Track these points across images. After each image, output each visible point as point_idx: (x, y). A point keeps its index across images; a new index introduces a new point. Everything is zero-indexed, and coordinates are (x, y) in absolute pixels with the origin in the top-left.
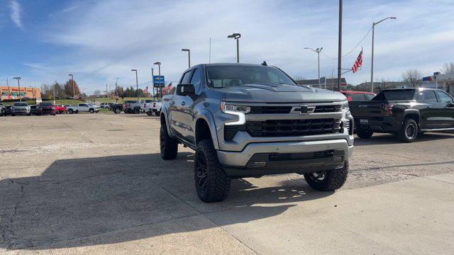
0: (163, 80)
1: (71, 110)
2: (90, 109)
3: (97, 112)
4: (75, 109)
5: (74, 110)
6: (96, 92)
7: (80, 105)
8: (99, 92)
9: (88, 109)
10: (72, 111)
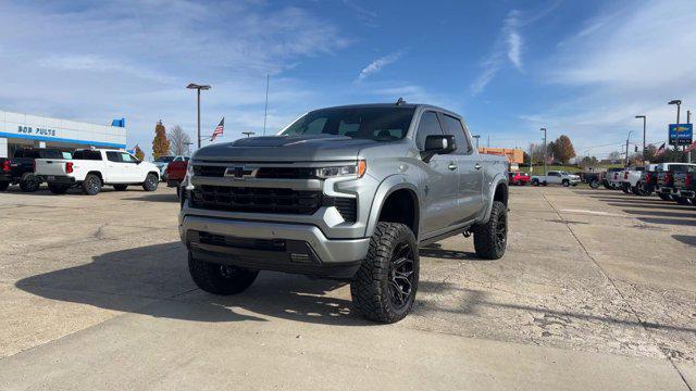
0: (690, 132)
1: (536, 180)
2: (564, 180)
3: (574, 185)
4: (541, 179)
5: (541, 181)
6: (612, 155)
7: (550, 174)
8: (617, 154)
9: (560, 180)
10: (536, 183)
